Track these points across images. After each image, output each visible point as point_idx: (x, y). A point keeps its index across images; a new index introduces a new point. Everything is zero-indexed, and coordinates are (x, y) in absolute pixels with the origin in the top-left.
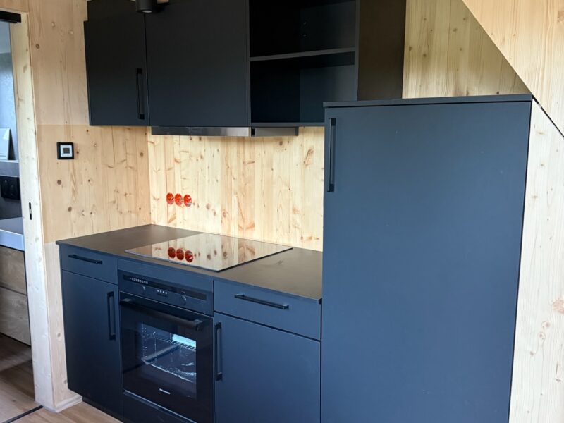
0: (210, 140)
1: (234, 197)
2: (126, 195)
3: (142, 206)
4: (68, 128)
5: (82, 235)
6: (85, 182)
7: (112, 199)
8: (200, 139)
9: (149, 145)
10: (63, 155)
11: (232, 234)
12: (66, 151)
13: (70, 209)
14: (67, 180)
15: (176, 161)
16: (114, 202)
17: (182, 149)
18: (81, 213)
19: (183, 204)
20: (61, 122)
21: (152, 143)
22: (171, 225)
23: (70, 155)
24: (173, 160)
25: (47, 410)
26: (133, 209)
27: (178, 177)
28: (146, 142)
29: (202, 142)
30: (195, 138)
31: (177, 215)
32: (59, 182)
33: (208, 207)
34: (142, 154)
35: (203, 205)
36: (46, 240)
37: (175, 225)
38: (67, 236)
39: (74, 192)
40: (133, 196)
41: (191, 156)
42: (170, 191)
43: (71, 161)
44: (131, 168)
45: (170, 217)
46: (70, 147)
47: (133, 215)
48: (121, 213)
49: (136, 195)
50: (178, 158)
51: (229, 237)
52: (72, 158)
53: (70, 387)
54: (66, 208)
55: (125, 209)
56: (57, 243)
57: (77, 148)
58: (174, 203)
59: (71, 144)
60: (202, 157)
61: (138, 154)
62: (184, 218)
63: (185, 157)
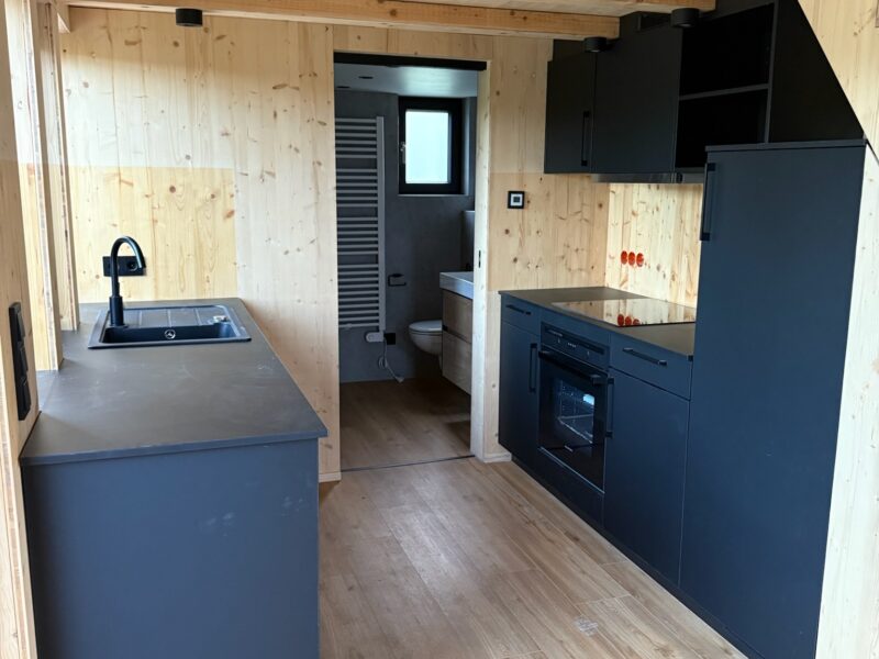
0: (667, 188)
1: (684, 257)
2: (577, 250)
3: (595, 265)
4: (521, 176)
5: (525, 288)
6: (534, 233)
7: (561, 254)
8: (658, 188)
9: (611, 194)
10: (513, 204)
11: (678, 302)
12: (517, 200)
13: (515, 260)
14: (515, 231)
15: (633, 213)
16: (563, 257)
17: (641, 199)
18: (527, 265)
19: (635, 264)
20: (515, 170)
21: (613, 192)
22: (622, 289)
23: (520, 204)
24: (630, 212)
25: (478, 460)
26: (584, 267)
27: (633, 233)
28: (608, 191)
29: (660, 191)
30: (653, 186)
31: (629, 277)
32: (507, 231)
33: (658, 268)
34: (601, 206)
35: (654, 266)
36: (489, 288)
37: (626, 288)
38: (511, 287)
39: (521, 243)
40: (585, 253)
41: (647, 208)
42: (625, 249)
43: (520, 210)
44: (586, 220)
45: (623, 278)
46: (521, 196)
47: (584, 274)
48: (570, 270)
49: (589, 251)
50: (635, 209)
51: (676, 304)
52: (522, 207)
53: (500, 442)
54: (512, 259)
55: (575, 266)
56: (500, 293)
57: (528, 197)
58: (628, 263)
59: (523, 193)
60: (658, 209)
61: (596, 206)
62: (635, 280)
63: (642, 207)
